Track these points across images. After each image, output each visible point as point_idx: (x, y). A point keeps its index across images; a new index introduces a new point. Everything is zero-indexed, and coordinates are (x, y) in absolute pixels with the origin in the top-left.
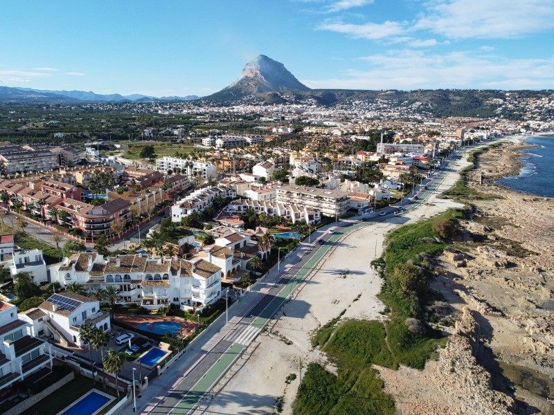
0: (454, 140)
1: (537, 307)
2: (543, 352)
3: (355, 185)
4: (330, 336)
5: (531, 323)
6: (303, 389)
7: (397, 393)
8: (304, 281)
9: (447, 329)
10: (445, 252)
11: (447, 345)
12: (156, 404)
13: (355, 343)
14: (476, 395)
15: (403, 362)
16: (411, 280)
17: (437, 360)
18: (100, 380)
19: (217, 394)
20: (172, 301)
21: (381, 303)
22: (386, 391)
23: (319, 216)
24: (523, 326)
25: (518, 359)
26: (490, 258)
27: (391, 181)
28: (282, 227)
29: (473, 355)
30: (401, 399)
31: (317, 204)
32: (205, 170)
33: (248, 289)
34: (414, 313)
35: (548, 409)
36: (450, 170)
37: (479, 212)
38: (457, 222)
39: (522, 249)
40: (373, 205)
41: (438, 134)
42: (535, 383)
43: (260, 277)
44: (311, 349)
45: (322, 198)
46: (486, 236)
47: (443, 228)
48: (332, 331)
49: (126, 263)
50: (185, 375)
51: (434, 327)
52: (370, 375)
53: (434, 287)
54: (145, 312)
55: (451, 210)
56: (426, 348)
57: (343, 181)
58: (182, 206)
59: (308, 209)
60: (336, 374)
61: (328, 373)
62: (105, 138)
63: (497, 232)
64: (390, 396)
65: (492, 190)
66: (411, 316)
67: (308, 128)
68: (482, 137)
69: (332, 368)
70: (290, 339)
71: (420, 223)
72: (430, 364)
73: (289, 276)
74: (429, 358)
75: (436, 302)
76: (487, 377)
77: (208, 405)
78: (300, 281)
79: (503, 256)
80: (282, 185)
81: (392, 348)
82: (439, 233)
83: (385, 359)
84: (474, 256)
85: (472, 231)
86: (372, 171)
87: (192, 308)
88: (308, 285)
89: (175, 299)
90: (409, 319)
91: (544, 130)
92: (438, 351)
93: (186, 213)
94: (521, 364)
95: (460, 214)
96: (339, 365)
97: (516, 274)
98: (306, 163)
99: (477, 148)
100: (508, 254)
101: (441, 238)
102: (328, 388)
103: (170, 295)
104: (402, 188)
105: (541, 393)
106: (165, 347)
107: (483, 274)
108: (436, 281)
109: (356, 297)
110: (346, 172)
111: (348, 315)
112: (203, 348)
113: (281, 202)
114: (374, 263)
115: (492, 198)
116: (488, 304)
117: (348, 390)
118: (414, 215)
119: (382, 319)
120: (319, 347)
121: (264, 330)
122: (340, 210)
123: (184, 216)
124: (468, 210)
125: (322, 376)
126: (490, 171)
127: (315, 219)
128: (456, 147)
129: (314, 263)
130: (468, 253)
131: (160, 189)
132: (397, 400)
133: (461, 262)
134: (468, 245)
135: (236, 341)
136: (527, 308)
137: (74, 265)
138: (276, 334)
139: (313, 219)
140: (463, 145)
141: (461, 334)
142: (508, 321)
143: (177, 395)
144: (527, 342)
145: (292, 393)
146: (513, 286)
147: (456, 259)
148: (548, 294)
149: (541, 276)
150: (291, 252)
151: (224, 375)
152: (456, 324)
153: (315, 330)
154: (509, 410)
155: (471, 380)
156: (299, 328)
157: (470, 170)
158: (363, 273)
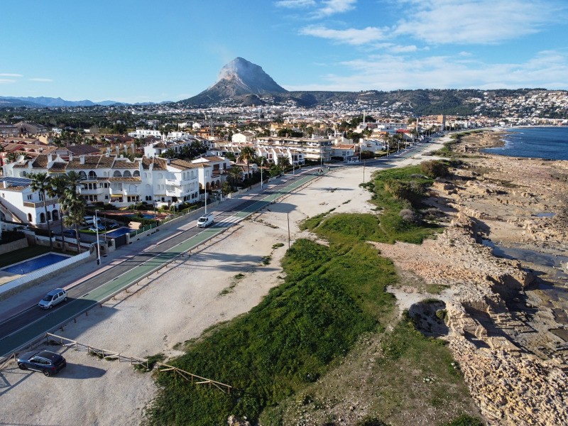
0: (436, 124)
2: (543, 239)
3: (340, 141)
4: (319, 223)
5: (528, 222)
6: (291, 251)
7: (396, 256)
8: (290, 193)
9: (443, 224)
10: (434, 184)
11: (444, 231)
12: (124, 260)
13: (347, 227)
14: (479, 259)
15: (398, 239)
17: (435, 239)
18: (59, 245)
19: (195, 254)
20: (144, 200)
21: (372, 205)
22: (383, 255)
23: (303, 158)
24: (521, 226)
25: (519, 245)
26: (481, 187)
27: (376, 142)
29: (472, 238)
30: (401, 260)
31: (300, 149)
33: (229, 196)
36: (434, 143)
37: (465, 164)
39: (512, 184)
40: (358, 155)
43: (242, 189)
44: (299, 231)
45: (305, 142)
46: (474, 178)
47: (431, 167)
48: (321, 220)
49: (91, 161)
50: (158, 243)
51: (429, 222)
52: (365, 247)
53: (426, 202)
54: (113, 208)
56: (423, 232)
58: (156, 147)
59: (291, 150)
60: (328, 246)
61: (318, 245)
62: (74, 127)
63: (486, 175)
64: (388, 259)
65: (477, 154)
68: (463, 125)
69: (322, 242)
70: (276, 225)
71: (407, 167)
72: (429, 241)
73: (273, 190)
74: (426, 238)
75: (429, 209)
76: (489, 250)
77: (186, 260)
78: (285, 193)
79: (493, 187)
81: (386, 231)
82: (427, 173)
83: (379, 237)
84: (464, 187)
85: (460, 175)
87: (167, 204)
88: (294, 195)
89: (147, 198)
91: (522, 124)
92: (435, 234)
93: (160, 153)
94: (521, 247)
95: (447, 164)
96: (331, 241)
97: (508, 197)
99: (459, 133)
100: (498, 186)
101: (430, 176)
102: (320, 252)
103: (142, 192)
104: (387, 149)
106: (135, 226)
107: (475, 198)
108: (428, 199)
109: (345, 202)
111: (339, 211)
112: (180, 228)
114: (363, 185)
115: (478, 157)
117: (342, 255)
118: (400, 164)
119: (374, 213)
120: (307, 230)
121: (247, 219)
124: (455, 162)
125: (313, 245)
126: (474, 145)
127: (299, 160)
128: (438, 131)
129: (298, 185)
130: (458, 186)
131: (132, 145)
132: (395, 261)
133: (451, 191)
136: (524, 215)
137: (30, 164)
138: (261, 221)
139: (296, 159)
140: (444, 129)
141: (458, 226)
142: (504, 223)
143: (149, 255)
144: (526, 233)
145: (280, 253)
146: (506, 203)
147: (446, 188)
148: (542, 208)
149: (533, 198)
150: (275, 178)
151: (203, 243)
152: (452, 222)
153: (303, 220)
154: (515, 268)
155: (472, 251)
156: (285, 219)
157: (453, 143)
158: (351, 190)
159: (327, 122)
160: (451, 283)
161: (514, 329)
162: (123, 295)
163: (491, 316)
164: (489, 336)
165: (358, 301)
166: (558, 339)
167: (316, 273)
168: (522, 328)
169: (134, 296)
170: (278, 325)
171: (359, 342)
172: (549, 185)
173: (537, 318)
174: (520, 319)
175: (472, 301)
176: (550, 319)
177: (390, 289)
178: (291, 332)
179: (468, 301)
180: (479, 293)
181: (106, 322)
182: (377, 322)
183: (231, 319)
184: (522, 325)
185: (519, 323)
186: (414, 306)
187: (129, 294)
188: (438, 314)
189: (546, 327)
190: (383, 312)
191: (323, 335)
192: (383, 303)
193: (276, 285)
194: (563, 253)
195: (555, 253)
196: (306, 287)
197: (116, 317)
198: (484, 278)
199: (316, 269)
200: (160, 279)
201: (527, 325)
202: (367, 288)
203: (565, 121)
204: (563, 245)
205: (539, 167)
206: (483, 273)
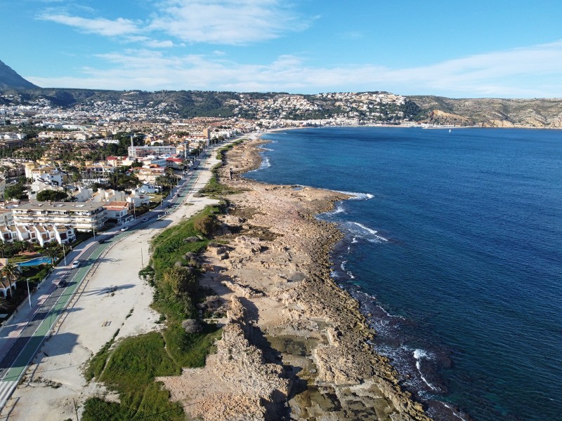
0: (202, 139)
1: (288, 281)
2: (297, 318)
3: (111, 194)
4: (105, 363)
5: (285, 296)
7: (184, 397)
8: (65, 311)
9: (221, 321)
10: (208, 248)
11: (222, 336)
13: (134, 362)
14: (253, 374)
15: (185, 365)
16: (182, 282)
17: (216, 353)
21: (155, 312)
22: (173, 399)
23: (73, 233)
24: (280, 300)
25: (280, 330)
26: (247, 246)
27: (148, 185)
28: (27, 253)
29: (245, 338)
30: (189, 401)
31: (68, 220)
34: (189, 313)
35: (307, 365)
36: (202, 169)
37: (233, 206)
38: (215, 218)
39: (270, 233)
40: (132, 213)
41: (187, 135)
42: (296, 346)
43: (6, 319)
44: (85, 384)
45: (73, 212)
46: (241, 226)
47: (203, 226)
48: (107, 357)
51: (209, 323)
52: (155, 389)
53: (204, 283)
55: (208, 207)
56: (204, 344)
57: (95, 191)
59: (58, 227)
60: (119, 401)
61: (109, 403)
63: (250, 222)
64: (178, 403)
65: (240, 184)
66: (187, 317)
67: (44, 133)
68: (226, 135)
69: (113, 397)
70: (58, 381)
71: (182, 224)
72: (211, 359)
73: (45, 309)
74: (208, 353)
75: (207, 298)
76: (259, 354)
78: (60, 312)
79: (256, 241)
80: (19, 203)
81: (172, 355)
82: (201, 230)
83: (167, 368)
84: (234, 247)
85: (229, 224)
86: (127, 177)
88: (71, 313)
90: (185, 322)
91: (273, 127)
92: (215, 343)
94: (283, 333)
95: (217, 210)
96: (121, 390)
97: (269, 256)
98: (48, 175)
99: (223, 146)
100: (261, 240)
101: (204, 235)
104: (160, 191)
105: (300, 353)
107: (243, 262)
108: (204, 277)
109: (128, 313)
110: (97, 181)
111: (123, 333)
113: (21, 224)
114: (143, 273)
115: (241, 191)
116: (251, 288)
117: (134, 414)
118: (176, 217)
119: (159, 328)
120: (94, 378)
121: (22, 381)
122: (97, 223)
124: (223, 205)
125: (103, 409)
126: (237, 167)
127: (68, 238)
128: (205, 147)
130: (228, 245)
132: (185, 404)
133: (223, 255)
134: (227, 237)
136: (281, 284)
138: (39, 380)
139: (66, 238)
140: (210, 144)
141: (233, 322)
142: (268, 299)
144: (285, 312)
146: (267, 266)
147: (219, 253)
148: (294, 268)
149: (287, 253)
150: (44, 280)
152: (228, 314)
153: (87, 361)
154: (280, 376)
155: (247, 361)
156: (68, 365)
157: (220, 167)
158: (132, 286)
159: (91, 136)
172: (297, 230)
194: (312, 334)
195: (306, 334)
198: (258, 404)
203: (305, 122)
204: (312, 322)
205: (289, 200)
206: (257, 395)
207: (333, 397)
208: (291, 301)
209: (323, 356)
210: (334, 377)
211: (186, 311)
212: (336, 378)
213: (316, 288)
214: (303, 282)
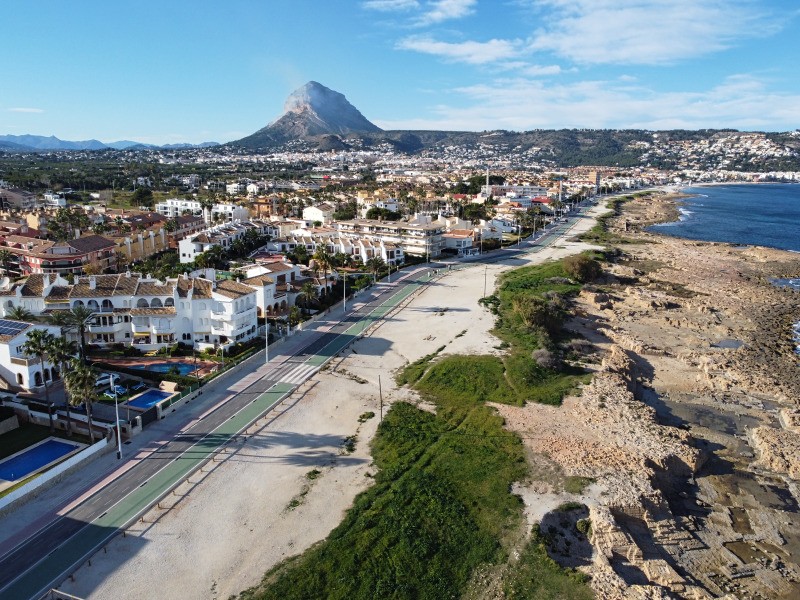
0: (586, 185)
1: (712, 345)
2: (724, 388)
3: (453, 223)
4: (423, 373)
5: (705, 359)
6: (384, 426)
7: (525, 429)
8: (383, 318)
9: (591, 366)
10: (582, 293)
11: (592, 381)
12: (155, 450)
13: (460, 379)
14: (637, 430)
15: (529, 398)
17: (579, 396)
18: (62, 425)
19: (252, 436)
20: (181, 339)
21: (495, 338)
22: (508, 427)
23: (401, 253)
24: (695, 364)
25: (691, 397)
26: (644, 298)
27: (503, 222)
28: (348, 269)
29: (629, 389)
30: (532, 436)
31: (398, 240)
32: (230, 214)
33: (299, 327)
35: (737, 445)
36: (583, 216)
37: (625, 256)
38: (597, 264)
39: (686, 290)
40: (479, 245)
42: (717, 420)
43: (317, 314)
45: (405, 230)
46: (636, 279)
47: (577, 266)
48: (426, 367)
49: (105, 285)
50: (201, 417)
51: (572, 365)
52: (485, 413)
53: (569, 326)
54: (137, 353)
55: (588, 252)
56: (563, 384)
58: (195, 240)
59: (386, 244)
60: (435, 413)
61: (421, 411)
62: (76, 188)
63: (652, 275)
64: (515, 433)
65: (642, 236)
67: (382, 177)
68: (624, 184)
69: (427, 407)
70: (364, 378)
71: (545, 264)
72: (568, 400)
73: (360, 314)
74: (567, 394)
75: (573, 340)
76: (650, 412)
77: (240, 447)
78: (376, 319)
79: (661, 297)
81: (514, 384)
82: (572, 274)
83: (504, 395)
84: (622, 297)
85: (617, 275)
87: (212, 346)
88: (388, 322)
89: (184, 336)
90: (536, 351)
91: (704, 180)
92: (580, 387)
93: (202, 250)
94: (694, 402)
95: (600, 256)
96: (438, 403)
97: (680, 314)
98: (382, 203)
100: (667, 294)
101: (576, 279)
102: (423, 426)
103: (176, 329)
104: (518, 231)
106: (168, 387)
107: (636, 315)
108: (572, 321)
109: (459, 333)
111: (450, 350)
112: (231, 388)
114: (484, 301)
115: (643, 242)
117: (453, 428)
118: (536, 258)
119: (498, 353)
120: (407, 385)
121: (325, 368)
123: (198, 254)
124: (611, 252)
125: (414, 414)
126: (638, 219)
127: (396, 258)
128: (590, 195)
129: (395, 302)
130: (614, 295)
131: (162, 230)
132: (525, 437)
133: (605, 304)
134: (613, 287)
135: (282, 380)
136: (699, 346)
137: (19, 289)
138: (343, 372)
139: (392, 257)
140: (598, 192)
141: (611, 370)
142: (673, 359)
143: (189, 439)
144: (701, 379)
145: (369, 430)
146: (677, 325)
147: (597, 300)
148: (725, 332)
149: (714, 315)
150: (362, 290)
151: (264, 416)
152: (603, 362)
153: (401, 368)
154: (683, 443)
155: (628, 414)
156: (377, 366)
157: (609, 217)
158: (468, 310)
159: (437, 180)
160: (598, 473)
161: (678, 544)
162: (154, 513)
163: (649, 525)
164: (645, 559)
165: (474, 510)
166: (736, 559)
167: (417, 465)
168: (688, 542)
169: (169, 514)
170: (365, 559)
171: (473, 582)
172: (736, 292)
173: (709, 525)
174: (687, 528)
175: (624, 504)
176: (726, 525)
177: (516, 489)
178: (383, 570)
179: (619, 504)
180: (634, 490)
181: (133, 561)
182: (498, 545)
183: (302, 553)
184: (689, 539)
185: (685, 534)
186: (547, 516)
187: (163, 511)
188: (579, 527)
189: (720, 539)
190: (506, 527)
191: (425, 572)
192: (506, 513)
193: (363, 488)
194: (749, 411)
195: (738, 410)
196: (404, 492)
197: (147, 553)
198: (642, 463)
199: (418, 457)
200: (204, 483)
201: (696, 537)
202: (485, 489)
203: (763, 176)
204: (750, 398)
205: (724, 259)
206: (641, 454)
207: (784, 493)
208: (715, 367)
209: (768, 438)
210: (788, 467)
211: (540, 345)
212: (792, 469)
213: (763, 359)
214: (740, 349)
